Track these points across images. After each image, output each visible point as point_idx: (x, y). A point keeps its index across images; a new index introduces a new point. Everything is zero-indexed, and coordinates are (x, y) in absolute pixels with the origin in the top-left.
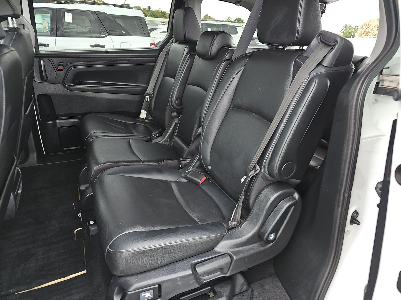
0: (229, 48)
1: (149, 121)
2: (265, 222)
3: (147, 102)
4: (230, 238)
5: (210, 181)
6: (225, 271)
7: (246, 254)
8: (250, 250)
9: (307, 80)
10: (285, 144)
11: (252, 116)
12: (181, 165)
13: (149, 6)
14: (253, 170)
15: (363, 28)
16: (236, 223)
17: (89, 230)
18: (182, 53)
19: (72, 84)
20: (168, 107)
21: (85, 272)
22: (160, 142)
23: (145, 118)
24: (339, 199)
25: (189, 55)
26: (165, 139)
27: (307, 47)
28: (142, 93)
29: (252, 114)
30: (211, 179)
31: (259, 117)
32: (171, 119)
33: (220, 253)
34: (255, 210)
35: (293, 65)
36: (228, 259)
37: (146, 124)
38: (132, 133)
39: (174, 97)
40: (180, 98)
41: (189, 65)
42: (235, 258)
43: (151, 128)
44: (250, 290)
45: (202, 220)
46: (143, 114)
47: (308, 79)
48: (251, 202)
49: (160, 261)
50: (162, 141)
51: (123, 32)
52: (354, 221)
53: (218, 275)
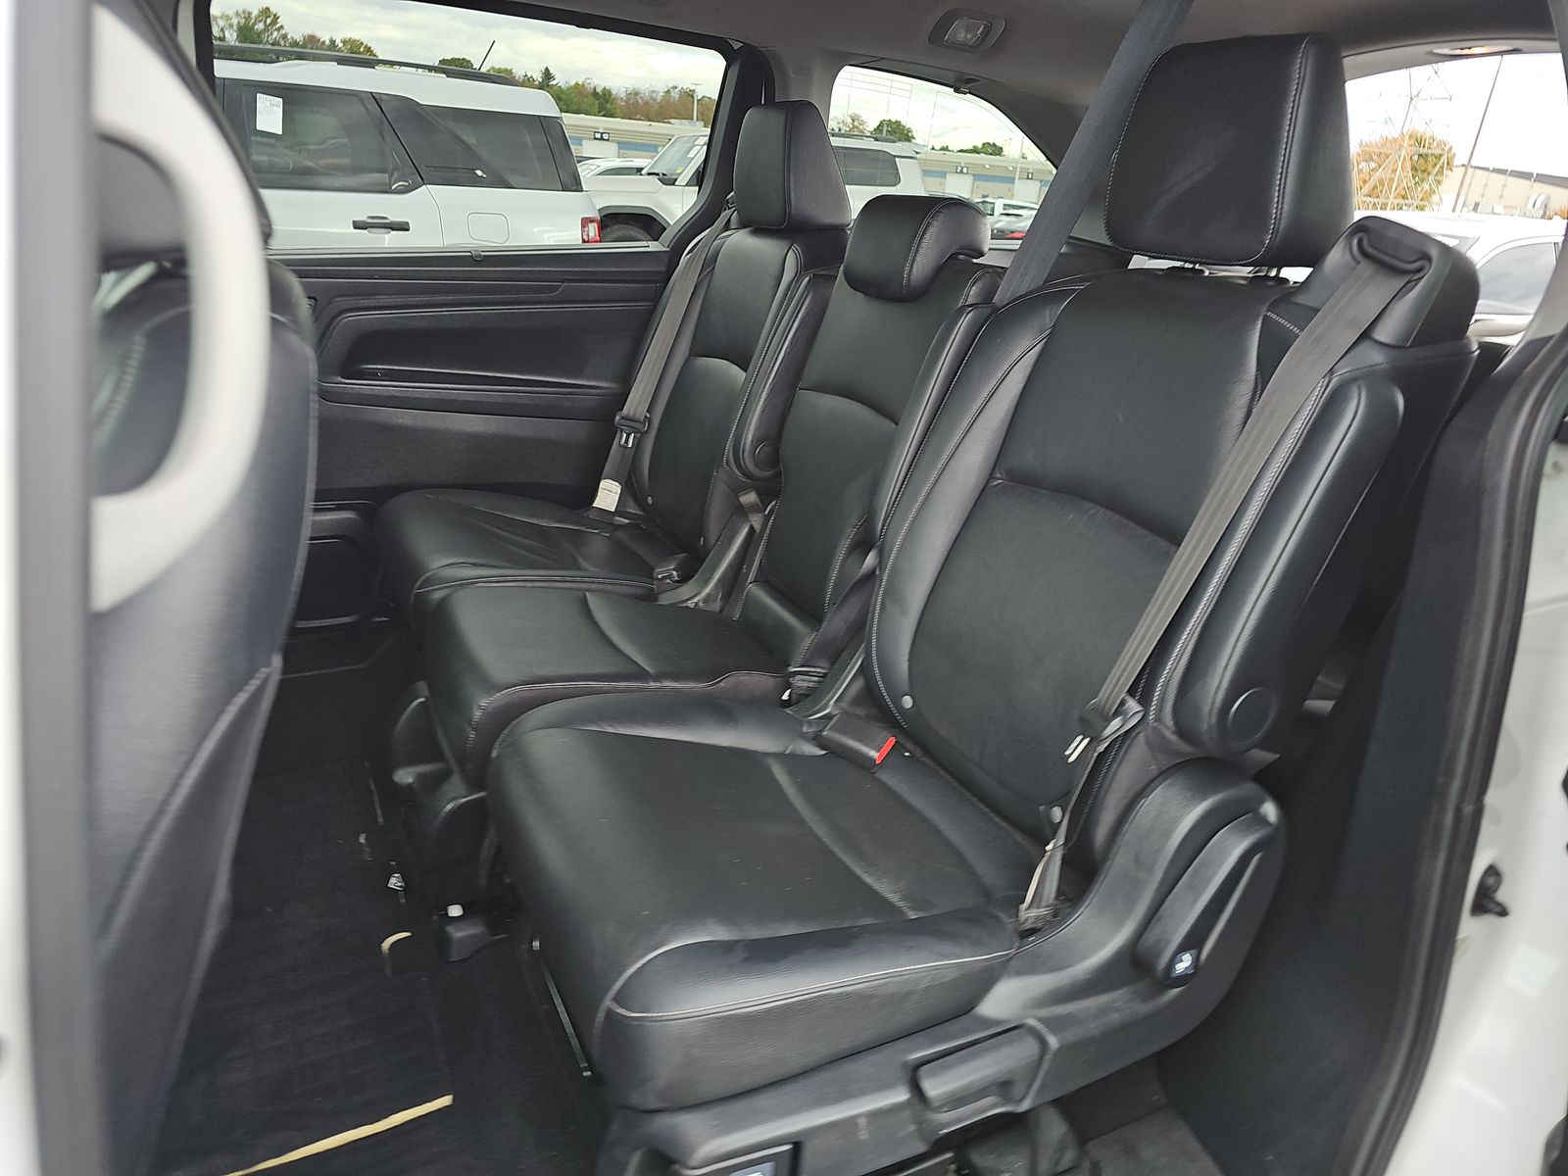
0: (975, 261)
1: (627, 521)
2: (1158, 910)
3: (625, 447)
4: (1032, 967)
5: (907, 754)
6: (1018, 1089)
7: (1092, 1028)
8: (1103, 1011)
9: (1323, 393)
10: (1246, 622)
11: (1086, 516)
12: (789, 691)
13: (547, 69)
14: (1117, 714)
15: (1361, 167)
16: (1042, 911)
17: (444, 941)
18: (774, 270)
19: (340, 379)
20: (721, 469)
21: (445, 1101)
22: (690, 604)
23: (613, 510)
24: (1439, 826)
25: (807, 279)
26: (707, 591)
27: (1309, 270)
28: (606, 416)
29: (1087, 505)
30: (909, 745)
31: (1118, 517)
32: (732, 515)
33: (997, 1023)
34: (1119, 863)
35: (1258, 335)
36: (1026, 1049)
37: (620, 535)
38: (579, 568)
39: (750, 436)
40: (774, 436)
41: (807, 314)
42: (1053, 1042)
43: (638, 548)
44: (1086, 1165)
45: (917, 904)
46: (608, 495)
47: (1326, 389)
48: (1101, 833)
49: (793, 1052)
50: (695, 600)
51: (479, 173)
52: (1487, 903)
53: (990, 1107)
